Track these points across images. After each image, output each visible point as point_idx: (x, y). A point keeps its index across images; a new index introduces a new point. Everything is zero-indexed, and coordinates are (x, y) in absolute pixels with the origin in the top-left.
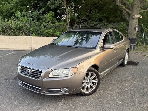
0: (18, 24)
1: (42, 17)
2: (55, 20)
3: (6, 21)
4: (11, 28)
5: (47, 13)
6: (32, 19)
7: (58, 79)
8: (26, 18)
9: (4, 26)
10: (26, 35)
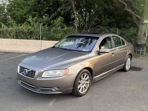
0: (29, 29)
1: (52, 22)
2: (64, 25)
3: (20, 25)
4: (23, 32)
5: (57, 18)
6: (42, 24)
7: (50, 79)
8: (37, 23)
9: (17, 30)
10: (37, 39)
